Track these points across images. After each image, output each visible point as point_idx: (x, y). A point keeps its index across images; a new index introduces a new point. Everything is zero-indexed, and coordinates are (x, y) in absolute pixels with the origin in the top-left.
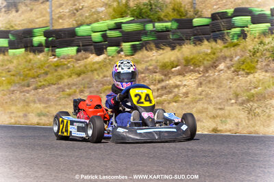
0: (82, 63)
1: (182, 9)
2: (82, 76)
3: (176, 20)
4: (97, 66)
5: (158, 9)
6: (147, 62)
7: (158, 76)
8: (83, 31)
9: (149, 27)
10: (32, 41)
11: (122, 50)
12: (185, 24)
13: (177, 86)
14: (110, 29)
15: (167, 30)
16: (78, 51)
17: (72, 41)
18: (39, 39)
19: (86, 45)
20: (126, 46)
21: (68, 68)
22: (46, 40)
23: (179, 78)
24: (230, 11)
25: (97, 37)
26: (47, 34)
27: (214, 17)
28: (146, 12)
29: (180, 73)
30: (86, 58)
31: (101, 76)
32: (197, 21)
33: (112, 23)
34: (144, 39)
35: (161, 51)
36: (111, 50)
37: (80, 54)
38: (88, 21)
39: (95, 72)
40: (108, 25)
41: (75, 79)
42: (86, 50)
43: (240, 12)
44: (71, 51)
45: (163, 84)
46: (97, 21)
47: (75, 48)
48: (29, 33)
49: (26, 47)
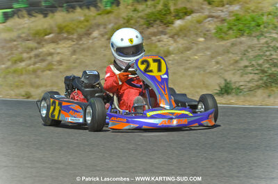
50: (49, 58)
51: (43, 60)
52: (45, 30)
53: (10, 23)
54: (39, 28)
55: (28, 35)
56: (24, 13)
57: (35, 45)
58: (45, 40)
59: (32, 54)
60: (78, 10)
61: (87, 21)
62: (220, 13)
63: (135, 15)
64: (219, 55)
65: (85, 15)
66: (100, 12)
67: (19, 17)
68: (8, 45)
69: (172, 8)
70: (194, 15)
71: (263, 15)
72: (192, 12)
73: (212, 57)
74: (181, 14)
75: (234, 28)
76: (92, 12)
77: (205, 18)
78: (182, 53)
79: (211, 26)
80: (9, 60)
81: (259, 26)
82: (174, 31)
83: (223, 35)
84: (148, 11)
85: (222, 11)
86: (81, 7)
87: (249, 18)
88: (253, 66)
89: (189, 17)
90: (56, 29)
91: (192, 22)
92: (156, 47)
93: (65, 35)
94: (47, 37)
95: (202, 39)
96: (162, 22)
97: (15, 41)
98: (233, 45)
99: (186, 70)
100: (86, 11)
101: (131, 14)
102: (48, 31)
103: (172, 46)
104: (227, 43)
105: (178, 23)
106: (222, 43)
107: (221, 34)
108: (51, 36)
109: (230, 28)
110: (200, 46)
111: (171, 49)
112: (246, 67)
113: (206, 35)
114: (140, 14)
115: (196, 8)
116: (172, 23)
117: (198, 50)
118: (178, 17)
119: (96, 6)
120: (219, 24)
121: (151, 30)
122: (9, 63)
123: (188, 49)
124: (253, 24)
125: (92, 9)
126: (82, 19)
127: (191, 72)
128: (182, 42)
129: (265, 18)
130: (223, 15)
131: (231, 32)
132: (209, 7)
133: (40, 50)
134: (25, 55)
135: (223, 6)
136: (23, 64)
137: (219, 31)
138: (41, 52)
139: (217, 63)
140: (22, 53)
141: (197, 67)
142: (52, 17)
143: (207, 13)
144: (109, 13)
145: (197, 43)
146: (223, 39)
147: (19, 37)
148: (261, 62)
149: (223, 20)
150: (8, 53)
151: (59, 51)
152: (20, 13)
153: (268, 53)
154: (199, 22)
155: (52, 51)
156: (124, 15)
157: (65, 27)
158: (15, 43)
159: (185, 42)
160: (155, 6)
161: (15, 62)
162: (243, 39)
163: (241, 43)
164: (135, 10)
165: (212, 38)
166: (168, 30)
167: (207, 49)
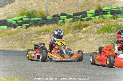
0: (9, 31)
1: (43, 14)
2: (10, 35)
3: (41, 17)
4: (14, 32)
5: (35, 14)
6: (31, 31)
7: (36, 35)
8: (9, 20)
9: (32, 19)
11: (23, 27)
12: (44, 18)
13: (43, 38)
14: (19, 20)
15: (38, 20)
16: (8, 27)
17: (6, 24)
19: (10, 25)
20: (24, 25)
21: (5, 33)
23: (43, 36)
24: (59, 14)
25: (14, 22)
27: (54, 16)
28: (31, 14)
29: (44, 34)
30: (10, 29)
31: (17, 35)
32: (48, 18)
33: (19, 18)
34: (31, 23)
35: (36, 27)
36: (19, 27)
37: (8, 28)
38: (11, 17)
39: (14, 34)
40: (18, 19)
41: (7, 36)
42: (10, 27)
43: (63, 14)
44: (5, 27)
45: (38, 38)
46: (14, 17)
50: (42, 40)
51: (40, 40)
52: (41, 31)
53: (29, 29)
54: (39, 30)
55: (35, 33)
56: (33, 25)
57: (38, 35)
58: (41, 34)
59: (37, 38)
60: (51, 24)
61: (55, 28)
62: (98, 26)
63: (70, 26)
64: (98, 39)
65: (54, 26)
66: (59, 25)
67: (31, 27)
68: (29, 36)
69: (82, 24)
70: (89, 26)
71: (112, 26)
72: (89, 25)
73: (96, 40)
74: (85, 26)
75: (103, 30)
76: (56, 25)
77: (93, 27)
78: (86, 38)
79: (95, 30)
80: (29, 40)
81: (111, 30)
82: (83, 31)
83: (99, 33)
84: (75, 25)
85: (99, 25)
86: (52, 23)
87: (107, 27)
88: (109, 42)
89: (88, 27)
90: (44, 30)
91: (89, 28)
92: (77, 36)
93: (47, 32)
94: (41, 33)
95: (92, 34)
96: (79, 28)
97: (31, 34)
98: (102, 36)
99: (87, 43)
100: (54, 25)
101: (69, 26)
102: (42, 31)
103: (83, 36)
104: (100, 35)
105: (84, 29)
106: (99, 35)
107: (98, 32)
108: (43, 33)
109: (101, 31)
110: (92, 36)
111: (82, 37)
112: (107, 42)
113: (94, 33)
114: (72, 26)
115: (90, 24)
116: (82, 29)
117: (91, 38)
118: (84, 27)
119: (57, 23)
120: (98, 29)
121: (76, 31)
122: (29, 41)
123: (88, 37)
124: (109, 29)
125: (56, 24)
126: (53, 27)
127: (89, 44)
128: (86, 35)
129: (112, 28)
130: (99, 26)
131: (101, 32)
132: (94, 24)
133: (39, 37)
134: (34, 39)
135: (99, 23)
136: (34, 42)
137: (98, 31)
138: (39, 38)
139: (97, 41)
140: (33, 38)
141: (91, 43)
142: (43, 27)
143: (94, 26)
144: (62, 25)
145: (91, 35)
146: (99, 34)
147: (32, 33)
148: (111, 40)
149: (99, 28)
150: (29, 38)
151: (46, 37)
152: (32, 25)
153: (114, 38)
154: (91, 29)
155: (43, 37)
156: (67, 26)
157: (47, 30)
158: (31, 35)
159: (87, 35)
160: (77, 23)
161: (31, 41)
162: (105, 34)
163: (105, 35)
164: (70, 25)
165: (95, 34)
166: (81, 31)
167: (94, 37)
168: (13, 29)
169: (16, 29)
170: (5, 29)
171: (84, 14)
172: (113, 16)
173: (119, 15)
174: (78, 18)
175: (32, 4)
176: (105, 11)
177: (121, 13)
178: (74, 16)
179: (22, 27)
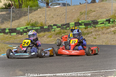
3: (40, 27)
8: (18, 29)
9: (34, 28)
10: (5, 31)
12: (42, 28)
14: (25, 29)
15: (38, 29)
16: (17, 34)
17: (15, 32)
18: (7, 31)
22: (9, 31)
24: (52, 25)
25: (21, 30)
26: (9, 30)
27: (49, 26)
30: (18, 36)
32: (45, 27)
33: (25, 27)
36: (25, 34)
38: (19, 26)
43: (54, 25)
47: (16, 33)
48: (5, 29)
49: (4, 33)
168: (20, 36)
169: (22, 36)
170: (15, 36)
171: (68, 25)
172: (85, 27)
173: (89, 26)
174: (64, 28)
175: (40, 17)
176: (81, 23)
177: (90, 25)
178: (61, 26)
179: (26, 34)
